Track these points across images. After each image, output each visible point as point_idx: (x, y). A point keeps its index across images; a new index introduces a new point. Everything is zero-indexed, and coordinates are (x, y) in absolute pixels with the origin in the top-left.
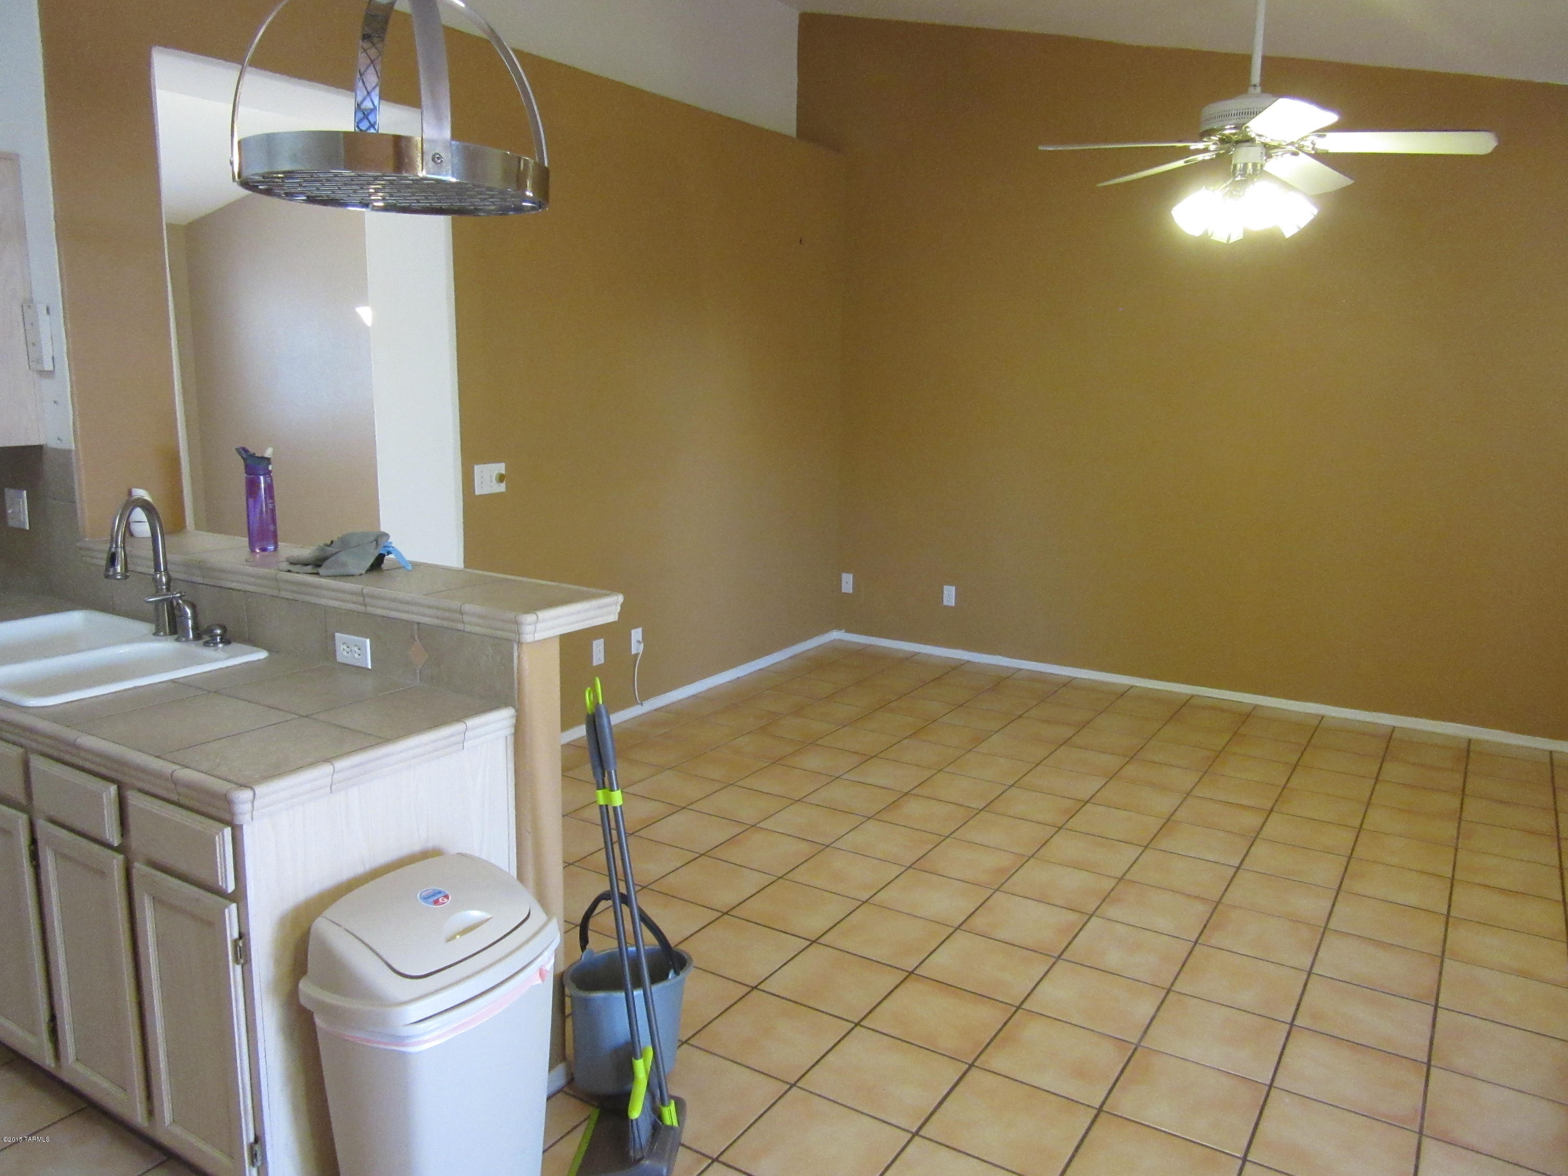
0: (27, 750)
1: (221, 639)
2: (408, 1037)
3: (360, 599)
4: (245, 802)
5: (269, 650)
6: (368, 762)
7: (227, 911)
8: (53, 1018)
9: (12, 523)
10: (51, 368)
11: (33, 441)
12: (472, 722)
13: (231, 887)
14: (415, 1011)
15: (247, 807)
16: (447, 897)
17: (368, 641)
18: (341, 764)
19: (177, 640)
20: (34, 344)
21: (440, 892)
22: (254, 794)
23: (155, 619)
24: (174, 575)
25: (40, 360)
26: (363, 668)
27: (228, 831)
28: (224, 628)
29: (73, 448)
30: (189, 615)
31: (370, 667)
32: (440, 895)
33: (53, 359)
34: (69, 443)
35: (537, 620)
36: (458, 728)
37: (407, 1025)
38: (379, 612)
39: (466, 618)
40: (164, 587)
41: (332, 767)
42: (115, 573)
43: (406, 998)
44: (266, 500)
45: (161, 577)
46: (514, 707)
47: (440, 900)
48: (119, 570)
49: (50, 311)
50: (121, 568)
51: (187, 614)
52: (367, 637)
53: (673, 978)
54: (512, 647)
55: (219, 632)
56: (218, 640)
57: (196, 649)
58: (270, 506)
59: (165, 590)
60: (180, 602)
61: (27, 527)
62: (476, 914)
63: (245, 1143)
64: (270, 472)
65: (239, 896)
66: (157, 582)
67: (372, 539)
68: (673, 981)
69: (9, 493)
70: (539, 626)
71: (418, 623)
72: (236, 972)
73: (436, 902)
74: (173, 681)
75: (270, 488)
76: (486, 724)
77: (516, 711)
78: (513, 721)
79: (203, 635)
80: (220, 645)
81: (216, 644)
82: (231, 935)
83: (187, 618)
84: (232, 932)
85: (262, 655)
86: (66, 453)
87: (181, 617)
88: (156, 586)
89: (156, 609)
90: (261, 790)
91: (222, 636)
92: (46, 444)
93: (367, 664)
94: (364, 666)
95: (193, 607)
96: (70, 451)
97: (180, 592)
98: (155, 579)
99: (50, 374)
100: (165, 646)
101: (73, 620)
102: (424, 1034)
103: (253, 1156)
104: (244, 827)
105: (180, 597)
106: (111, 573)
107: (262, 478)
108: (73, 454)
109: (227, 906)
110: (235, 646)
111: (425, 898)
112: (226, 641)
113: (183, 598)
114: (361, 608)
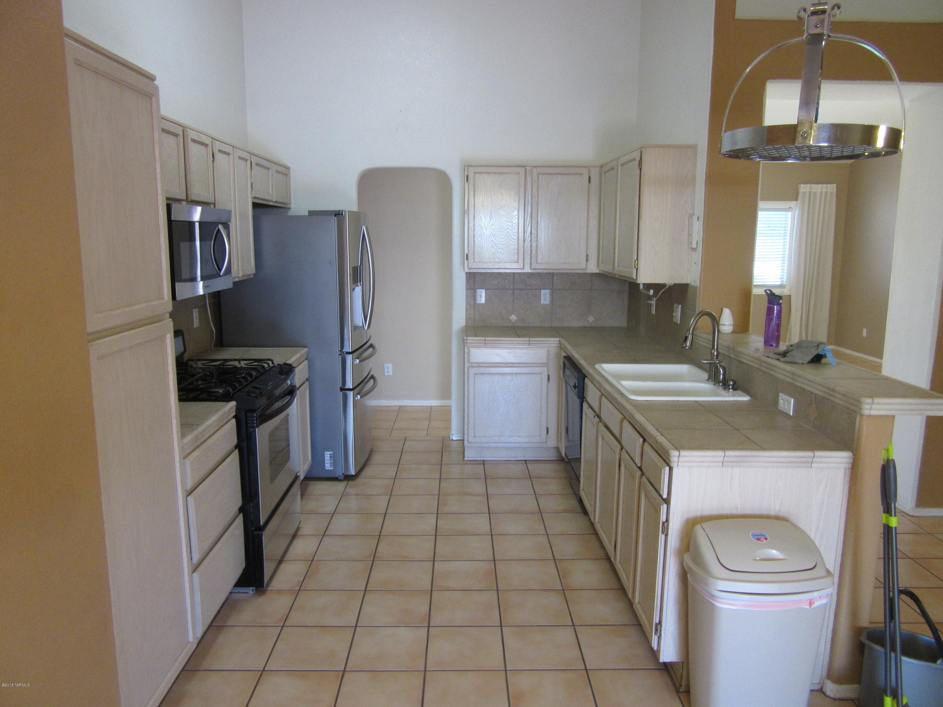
0: (625, 418)
1: (732, 387)
2: (718, 597)
3: (791, 376)
4: (675, 456)
5: (751, 396)
6: (746, 456)
7: (662, 506)
8: (616, 542)
9: (674, 320)
10: (695, 247)
11: (684, 282)
12: (818, 453)
13: (665, 496)
14: (723, 585)
15: (676, 459)
16: (766, 539)
17: (792, 400)
18: (728, 453)
19: (714, 384)
20: (690, 235)
21: (764, 535)
22: (680, 454)
23: (709, 372)
24: (720, 350)
25: (691, 243)
26: (786, 414)
27: (667, 469)
28: (735, 382)
29: (699, 286)
30: (722, 373)
31: (791, 414)
32: (763, 537)
33: (697, 242)
34: (697, 284)
35: (873, 403)
36: (810, 454)
37: (716, 590)
38: (799, 384)
39: (836, 395)
40: (715, 357)
41: (724, 453)
42: (686, 346)
43: (720, 577)
44: (775, 319)
45: (714, 352)
46: (853, 452)
47: (761, 539)
48: (688, 345)
49: (699, 219)
50: (689, 345)
51: (721, 372)
52: (792, 398)
53: (940, 664)
54: (856, 416)
55: (731, 383)
56: (731, 388)
57: (720, 390)
58: (777, 322)
59: (715, 359)
60: (718, 365)
61: (679, 323)
62: (774, 553)
63: (654, 622)
64: (781, 304)
65: (667, 501)
66: (712, 354)
67: (815, 345)
68: (939, 667)
69: (675, 305)
70: (874, 406)
71: (815, 394)
72: (662, 537)
73: (758, 539)
74: (696, 402)
75: (779, 312)
76: (830, 457)
77: (853, 455)
78: (851, 461)
79: (725, 385)
80: (731, 390)
81: (729, 389)
82: (662, 520)
83: (720, 374)
84: (663, 518)
85: (746, 398)
86: (696, 287)
87: (718, 373)
88: (712, 356)
89: (710, 367)
90: (683, 453)
91: (733, 385)
92: (690, 284)
93: (790, 412)
94: (789, 414)
95: (724, 369)
96: (697, 287)
97: (719, 361)
98: (711, 353)
99: (694, 250)
100: (708, 386)
101: (683, 368)
102: (723, 598)
103: (656, 630)
104: (674, 468)
105: (719, 363)
106: (684, 346)
107: (775, 306)
108: (698, 288)
109: (663, 505)
110: (738, 392)
111: (754, 535)
112: (735, 389)
113: (720, 364)
114: (792, 381)
